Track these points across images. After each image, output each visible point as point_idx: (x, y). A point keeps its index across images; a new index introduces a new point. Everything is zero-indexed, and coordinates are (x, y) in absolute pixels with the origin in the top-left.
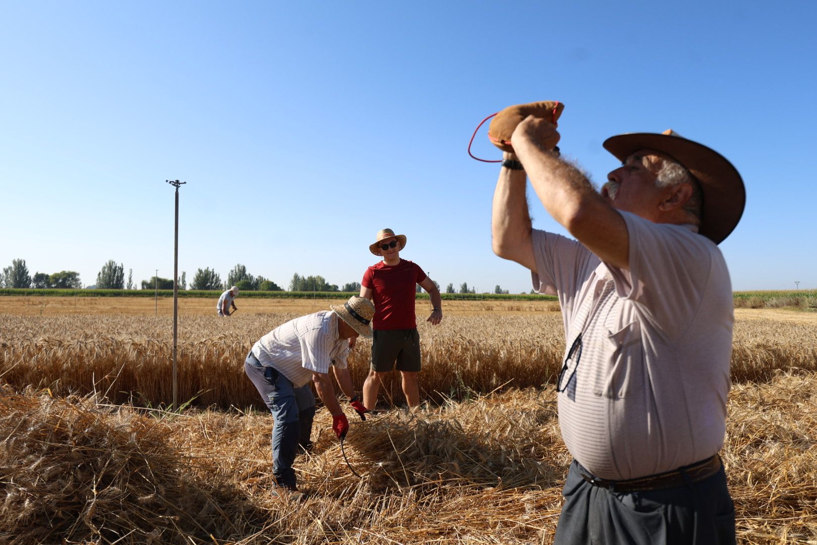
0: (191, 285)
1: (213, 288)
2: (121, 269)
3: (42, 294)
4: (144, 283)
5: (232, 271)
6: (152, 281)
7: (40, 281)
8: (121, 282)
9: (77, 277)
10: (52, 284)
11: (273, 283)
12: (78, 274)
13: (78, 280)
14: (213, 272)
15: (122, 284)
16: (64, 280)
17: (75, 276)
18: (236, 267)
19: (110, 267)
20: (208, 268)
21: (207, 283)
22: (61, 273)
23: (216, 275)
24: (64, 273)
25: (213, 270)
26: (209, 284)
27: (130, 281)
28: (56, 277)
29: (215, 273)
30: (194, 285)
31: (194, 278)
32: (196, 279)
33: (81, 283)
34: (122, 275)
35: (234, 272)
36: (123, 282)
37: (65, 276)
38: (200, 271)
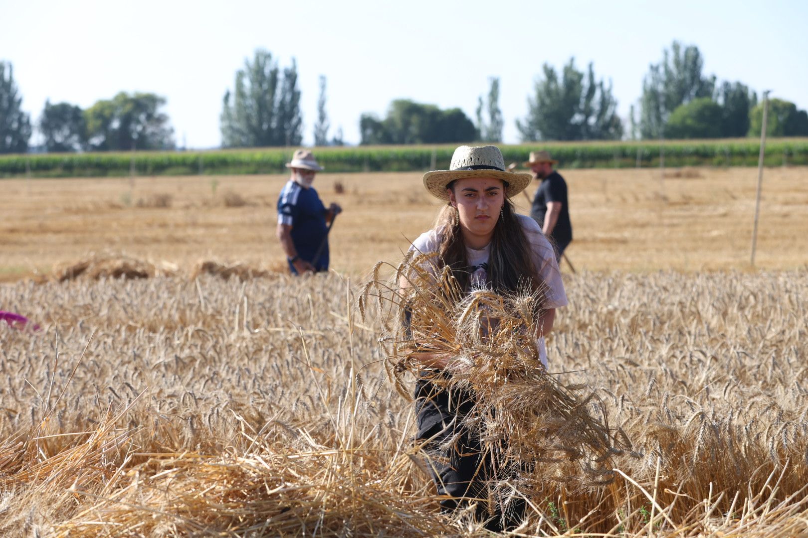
0: (518, 124)
1: (593, 135)
2: (292, 77)
3: (70, 170)
4: (367, 123)
5: (654, 69)
6: (390, 113)
7: (59, 127)
8: (294, 121)
9: (161, 110)
10: (92, 135)
11: (792, 107)
12: (163, 101)
13: (161, 119)
14: (591, 76)
15: (296, 127)
16: (127, 120)
17: (154, 107)
18: (666, 53)
19: (258, 72)
20: (572, 60)
21: (572, 114)
22: (116, 98)
23: (601, 84)
24: (123, 99)
25: (590, 66)
26: (578, 118)
27: (322, 118)
28: (103, 113)
29: (597, 80)
30: (531, 123)
31: (529, 100)
32: (535, 103)
33: (172, 131)
34: (296, 96)
35: (662, 70)
36: (300, 121)
37: (128, 107)
38: (550, 74)
